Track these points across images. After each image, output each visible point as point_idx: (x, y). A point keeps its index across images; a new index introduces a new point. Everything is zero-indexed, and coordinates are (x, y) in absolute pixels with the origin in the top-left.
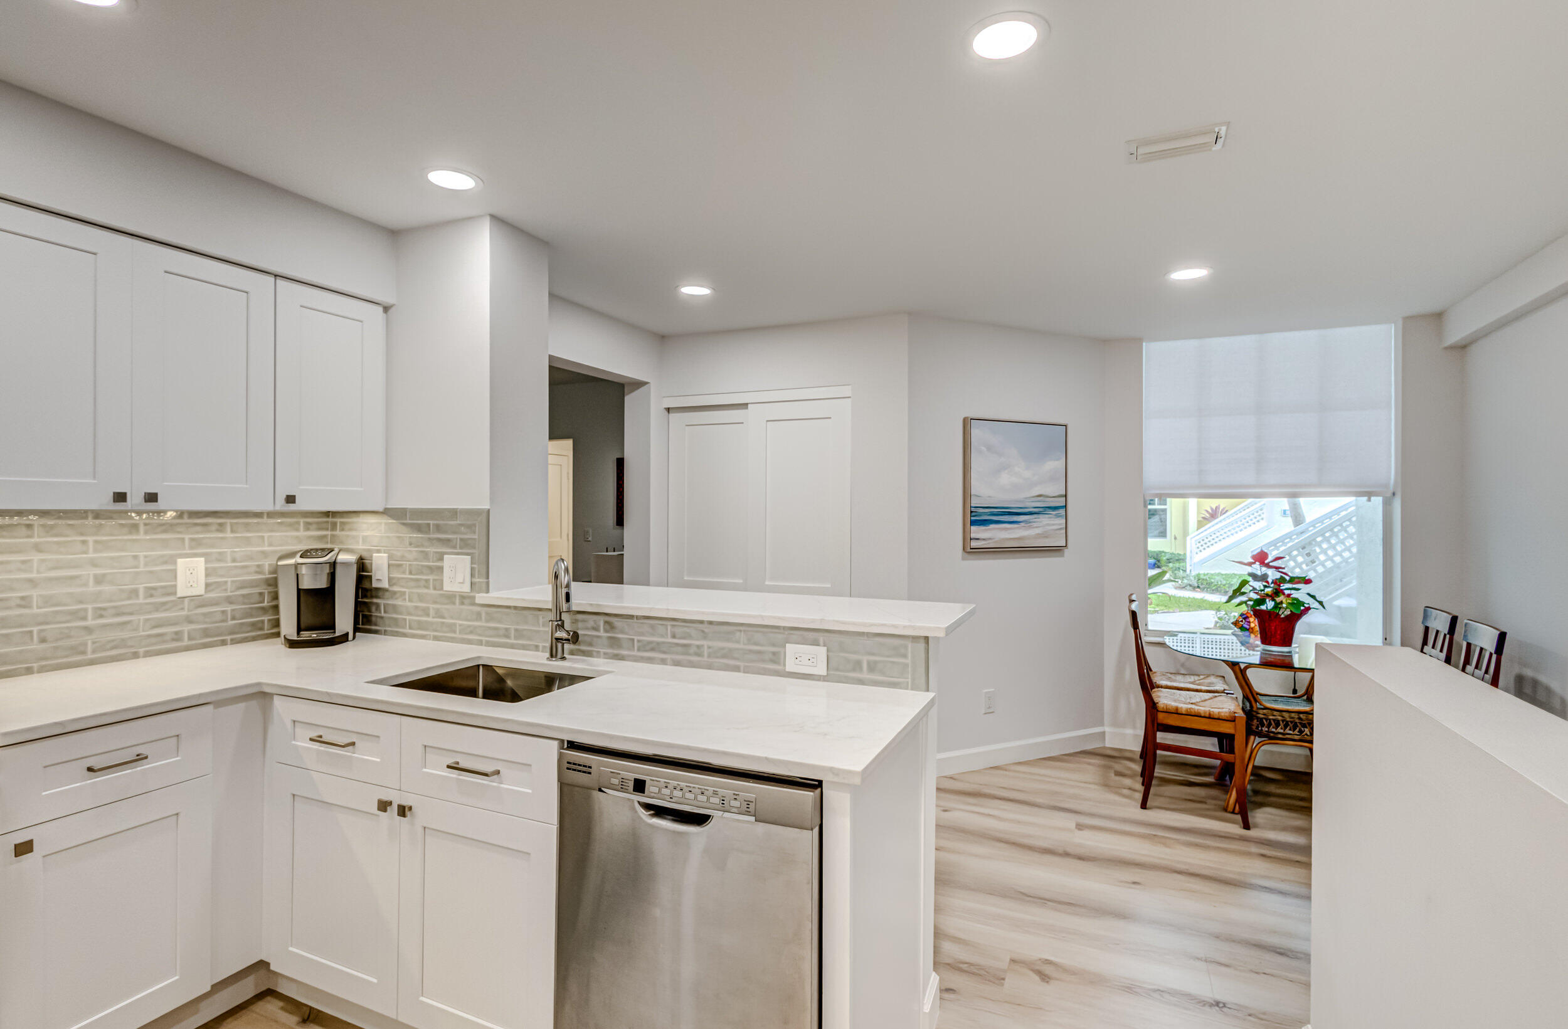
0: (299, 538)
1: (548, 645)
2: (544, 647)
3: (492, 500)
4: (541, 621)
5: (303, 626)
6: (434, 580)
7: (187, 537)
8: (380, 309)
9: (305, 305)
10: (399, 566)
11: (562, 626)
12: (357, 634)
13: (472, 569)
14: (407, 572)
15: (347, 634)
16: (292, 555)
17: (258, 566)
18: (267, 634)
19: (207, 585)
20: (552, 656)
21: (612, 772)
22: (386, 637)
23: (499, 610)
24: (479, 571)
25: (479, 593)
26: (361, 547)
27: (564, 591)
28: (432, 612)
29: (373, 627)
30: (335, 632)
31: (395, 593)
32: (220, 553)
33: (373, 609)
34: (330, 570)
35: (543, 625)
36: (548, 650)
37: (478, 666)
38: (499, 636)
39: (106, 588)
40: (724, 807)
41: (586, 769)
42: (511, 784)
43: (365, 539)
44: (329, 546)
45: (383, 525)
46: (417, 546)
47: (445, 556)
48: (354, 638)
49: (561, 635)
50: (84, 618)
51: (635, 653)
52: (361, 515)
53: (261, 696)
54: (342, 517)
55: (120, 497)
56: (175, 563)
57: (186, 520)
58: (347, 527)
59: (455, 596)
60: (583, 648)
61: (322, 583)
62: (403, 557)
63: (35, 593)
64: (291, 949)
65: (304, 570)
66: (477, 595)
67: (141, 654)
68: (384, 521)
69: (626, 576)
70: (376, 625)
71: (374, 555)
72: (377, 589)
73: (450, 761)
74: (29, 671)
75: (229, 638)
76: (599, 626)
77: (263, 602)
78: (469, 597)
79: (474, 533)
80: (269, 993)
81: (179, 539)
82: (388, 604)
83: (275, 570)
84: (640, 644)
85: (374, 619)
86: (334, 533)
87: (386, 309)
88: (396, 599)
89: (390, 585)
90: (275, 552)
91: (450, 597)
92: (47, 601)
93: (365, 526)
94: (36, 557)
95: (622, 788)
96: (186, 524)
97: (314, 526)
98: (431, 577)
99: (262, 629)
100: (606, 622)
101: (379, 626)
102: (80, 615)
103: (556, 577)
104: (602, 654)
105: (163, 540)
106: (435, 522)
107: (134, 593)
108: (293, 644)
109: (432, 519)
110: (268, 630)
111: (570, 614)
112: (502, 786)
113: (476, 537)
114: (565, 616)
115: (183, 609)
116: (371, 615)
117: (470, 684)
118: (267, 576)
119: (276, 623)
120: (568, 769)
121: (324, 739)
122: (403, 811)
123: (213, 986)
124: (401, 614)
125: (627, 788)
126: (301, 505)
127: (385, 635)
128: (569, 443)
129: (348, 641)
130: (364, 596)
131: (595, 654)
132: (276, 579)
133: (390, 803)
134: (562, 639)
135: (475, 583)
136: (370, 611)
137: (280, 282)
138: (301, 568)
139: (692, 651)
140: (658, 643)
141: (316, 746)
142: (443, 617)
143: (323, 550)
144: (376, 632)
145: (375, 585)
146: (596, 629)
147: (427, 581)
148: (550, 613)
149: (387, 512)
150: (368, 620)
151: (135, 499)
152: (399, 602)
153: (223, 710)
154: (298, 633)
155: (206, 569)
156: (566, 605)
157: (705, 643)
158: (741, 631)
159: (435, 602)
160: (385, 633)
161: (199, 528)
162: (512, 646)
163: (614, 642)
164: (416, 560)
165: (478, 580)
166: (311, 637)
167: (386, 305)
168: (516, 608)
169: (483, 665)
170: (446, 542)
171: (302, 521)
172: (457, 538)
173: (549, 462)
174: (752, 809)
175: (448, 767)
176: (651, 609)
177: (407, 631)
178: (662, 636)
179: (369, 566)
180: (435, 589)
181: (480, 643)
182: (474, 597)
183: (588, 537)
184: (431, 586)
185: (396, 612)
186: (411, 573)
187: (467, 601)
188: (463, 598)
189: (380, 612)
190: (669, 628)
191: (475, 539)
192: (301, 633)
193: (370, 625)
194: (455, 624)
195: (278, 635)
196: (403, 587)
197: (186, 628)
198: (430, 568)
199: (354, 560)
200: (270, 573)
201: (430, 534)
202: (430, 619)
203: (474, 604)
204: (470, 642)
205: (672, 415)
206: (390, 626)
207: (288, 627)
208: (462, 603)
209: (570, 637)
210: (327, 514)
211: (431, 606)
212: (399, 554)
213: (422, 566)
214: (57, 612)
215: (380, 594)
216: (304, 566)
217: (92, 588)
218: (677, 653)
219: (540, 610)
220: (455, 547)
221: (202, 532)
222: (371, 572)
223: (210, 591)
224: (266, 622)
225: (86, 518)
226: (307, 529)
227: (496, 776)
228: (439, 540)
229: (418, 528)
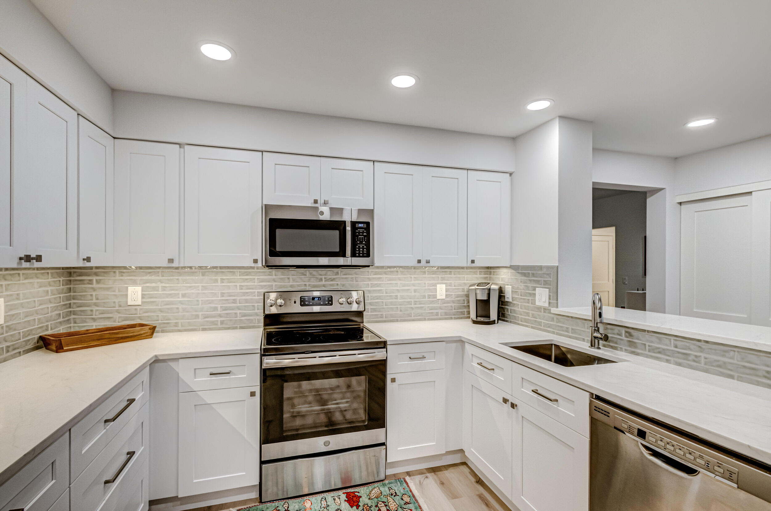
0: (478, 277)
1: (590, 339)
2: (588, 340)
3: (560, 261)
4: (586, 326)
5: (478, 315)
6: (532, 300)
7: (440, 276)
8: (508, 175)
9: (479, 179)
10: (517, 292)
11: (598, 331)
12: (499, 321)
13: (549, 296)
14: (520, 295)
15: (495, 320)
16: (473, 285)
17: (463, 289)
18: (466, 317)
19: (446, 295)
20: (592, 346)
21: (622, 420)
22: (511, 324)
23: (562, 317)
24: (553, 297)
25: (553, 308)
26: (501, 282)
27: (598, 311)
28: (530, 315)
29: (506, 319)
30: (490, 319)
31: (514, 304)
32: (450, 283)
33: (506, 311)
34: (488, 292)
35: (587, 328)
36: (590, 342)
37: (552, 344)
38: (563, 331)
39: (417, 294)
40: (708, 467)
41: (607, 414)
42: (563, 408)
43: (502, 279)
44: (488, 282)
45: (510, 273)
46: (525, 283)
47: (537, 288)
48: (498, 323)
49: (597, 335)
50: (411, 304)
51: (647, 353)
52: (501, 268)
53: (461, 341)
54: (494, 269)
55: (419, 261)
56: (436, 286)
57: (440, 270)
58: (495, 273)
59: (541, 308)
60: (611, 344)
61: (485, 298)
62: (518, 288)
63: (399, 294)
64: (472, 449)
65: (478, 292)
66: (552, 309)
67: (427, 319)
68: (510, 271)
69: (648, 306)
70: (507, 318)
71: (506, 286)
72: (507, 302)
73: (534, 388)
74: (397, 321)
75: (453, 317)
76: (622, 333)
77: (464, 303)
78: (548, 309)
79: (550, 277)
80: (464, 464)
81: (437, 277)
82: (511, 309)
83: (469, 290)
84: (650, 348)
85: (506, 315)
86: (491, 276)
87: (511, 174)
88: (515, 307)
89: (512, 300)
90: (468, 283)
91: (539, 308)
92: (402, 297)
93: (502, 273)
94: (399, 282)
95: (629, 431)
96: (440, 271)
97: (483, 273)
98: (530, 298)
99: (464, 314)
100: (626, 332)
101: (508, 319)
102: (409, 303)
103: (594, 303)
104: (624, 350)
105: (433, 277)
106: (532, 272)
107: (424, 296)
108: (475, 322)
109: (530, 271)
110: (466, 315)
111: (603, 324)
112: (559, 408)
113: (551, 280)
114: (599, 325)
115: (439, 304)
116: (505, 313)
117: (548, 352)
118: (466, 293)
119: (469, 313)
120: (595, 410)
121: (483, 365)
122: (513, 406)
123: (446, 452)
124: (517, 314)
125: (633, 432)
126: (477, 264)
127: (510, 323)
128: (613, 229)
129: (495, 324)
130: (502, 305)
131: (619, 349)
132: (469, 294)
133: (508, 401)
134: (598, 338)
135: (551, 303)
136: (504, 311)
137: (469, 172)
138: (477, 290)
139: (691, 358)
140: (664, 349)
141: (479, 367)
142: (536, 318)
143: (485, 283)
144: (507, 321)
145: (506, 300)
146: (620, 335)
147: (528, 300)
148: (590, 322)
149: (511, 267)
150: (504, 315)
151: (423, 263)
152: (516, 309)
153: (449, 345)
154: (476, 318)
155: (446, 289)
156: (599, 319)
157: (703, 355)
158: (735, 351)
159: (532, 310)
160: (511, 322)
161: (444, 273)
162: (570, 337)
163: (631, 344)
164: (523, 289)
165: (552, 301)
166: (481, 320)
167: (511, 173)
168: (572, 317)
169: (554, 345)
170: (537, 282)
171: (478, 271)
172: (542, 280)
173: (593, 239)
174: (734, 477)
175: (533, 391)
176: (658, 327)
177: (520, 322)
178: (667, 345)
179: (503, 291)
180: (532, 304)
181: (553, 333)
182: (550, 310)
183: (625, 281)
184: (530, 302)
185: (515, 313)
186: (521, 296)
187: (547, 311)
188: (545, 309)
189: (509, 313)
190: (672, 341)
191: (551, 281)
192: (478, 318)
193: (504, 318)
194: (541, 322)
195: (469, 317)
196: (518, 302)
197: (440, 311)
198: (530, 293)
199: (497, 288)
200: (467, 292)
201: (529, 278)
202: (530, 318)
203: (551, 313)
204: (548, 332)
205: (683, 206)
206: (512, 319)
207: (473, 315)
208: (545, 312)
209: (602, 337)
210: (488, 268)
211: (530, 312)
212: (516, 286)
213: (526, 292)
214: (404, 301)
215: (509, 304)
216: (478, 290)
217: (413, 294)
218: (678, 358)
219: (585, 320)
220: (541, 284)
221: (445, 275)
222: (505, 294)
223: (448, 297)
224: (466, 311)
225: (411, 269)
226: (480, 274)
227: (556, 402)
228: (534, 280)
229: (524, 275)
